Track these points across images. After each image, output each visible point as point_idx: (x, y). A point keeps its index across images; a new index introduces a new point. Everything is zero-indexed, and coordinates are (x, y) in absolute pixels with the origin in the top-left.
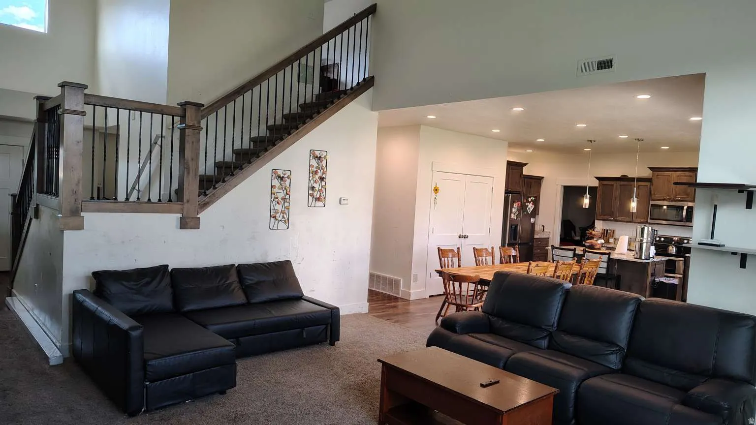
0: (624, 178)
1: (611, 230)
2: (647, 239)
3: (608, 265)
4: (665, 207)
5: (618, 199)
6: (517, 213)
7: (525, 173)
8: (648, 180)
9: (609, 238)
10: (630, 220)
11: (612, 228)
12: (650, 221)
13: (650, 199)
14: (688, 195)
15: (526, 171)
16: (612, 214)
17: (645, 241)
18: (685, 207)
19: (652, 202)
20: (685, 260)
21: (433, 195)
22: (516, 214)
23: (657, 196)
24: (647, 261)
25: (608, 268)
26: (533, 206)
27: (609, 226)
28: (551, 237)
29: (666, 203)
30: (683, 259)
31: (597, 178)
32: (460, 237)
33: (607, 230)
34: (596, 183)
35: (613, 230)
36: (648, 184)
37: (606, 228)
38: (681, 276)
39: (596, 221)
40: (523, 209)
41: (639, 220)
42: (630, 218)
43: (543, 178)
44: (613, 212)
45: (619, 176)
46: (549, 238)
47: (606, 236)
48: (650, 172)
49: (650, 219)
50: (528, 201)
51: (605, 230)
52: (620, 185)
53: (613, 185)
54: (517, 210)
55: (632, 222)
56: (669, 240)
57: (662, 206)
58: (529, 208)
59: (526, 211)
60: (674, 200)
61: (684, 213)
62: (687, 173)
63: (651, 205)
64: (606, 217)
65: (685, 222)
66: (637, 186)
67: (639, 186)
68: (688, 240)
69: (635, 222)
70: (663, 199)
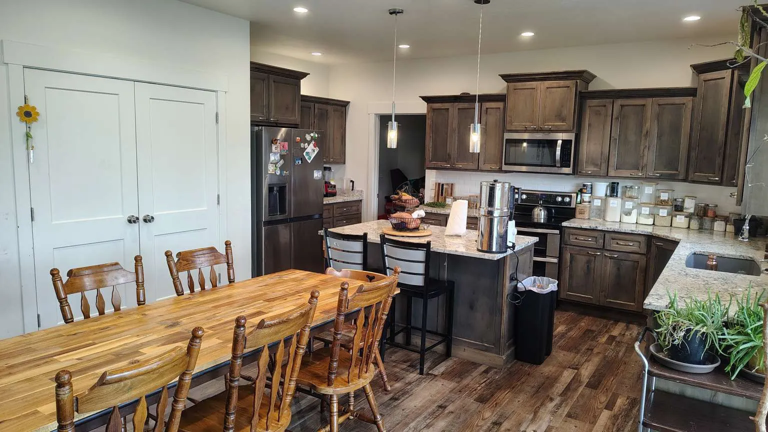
0: (464, 97)
1: (447, 184)
2: (501, 209)
3: (427, 268)
5: (457, 132)
6: (282, 162)
7: (304, 92)
8: (500, 98)
9: (445, 198)
11: (450, 181)
12: (505, 168)
13: (504, 130)
14: (563, 120)
15: (307, 88)
16: (447, 158)
17: (496, 214)
18: (560, 142)
19: (508, 136)
20: (561, 233)
21: (20, 128)
22: (279, 165)
23: (516, 125)
24: (501, 256)
25: (426, 274)
26: (317, 150)
27: (446, 178)
28: (364, 198)
29: (526, 136)
30: (557, 232)
31: (424, 98)
32: (130, 222)
33: (443, 185)
34: (421, 108)
35: (452, 184)
36: (500, 105)
37: (442, 181)
38: (555, 260)
39: (427, 171)
40: (293, 155)
41: (488, 167)
42: (474, 164)
43: (348, 103)
44: (449, 155)
46: (361, 200)
47: (442, 195)
48: (504, 84)
49: (505, 164)
50: (305, 141)
51: (439, 184)
52: (459, 109)
54: (282, 157)
55: (478, 170)
56: (534, 199)
57: (521, 141)
58: (308, 153)
59: (303, 159)
60: (541, 130)
61: (558, 153)
62: (562, 83)
63: (506, 140)
64: (440, 164)
65: (562, 166)
66: (484, 108)
67: (487, 108)
68: (563, 197)
69: (482, 171)
70: (525, 129)
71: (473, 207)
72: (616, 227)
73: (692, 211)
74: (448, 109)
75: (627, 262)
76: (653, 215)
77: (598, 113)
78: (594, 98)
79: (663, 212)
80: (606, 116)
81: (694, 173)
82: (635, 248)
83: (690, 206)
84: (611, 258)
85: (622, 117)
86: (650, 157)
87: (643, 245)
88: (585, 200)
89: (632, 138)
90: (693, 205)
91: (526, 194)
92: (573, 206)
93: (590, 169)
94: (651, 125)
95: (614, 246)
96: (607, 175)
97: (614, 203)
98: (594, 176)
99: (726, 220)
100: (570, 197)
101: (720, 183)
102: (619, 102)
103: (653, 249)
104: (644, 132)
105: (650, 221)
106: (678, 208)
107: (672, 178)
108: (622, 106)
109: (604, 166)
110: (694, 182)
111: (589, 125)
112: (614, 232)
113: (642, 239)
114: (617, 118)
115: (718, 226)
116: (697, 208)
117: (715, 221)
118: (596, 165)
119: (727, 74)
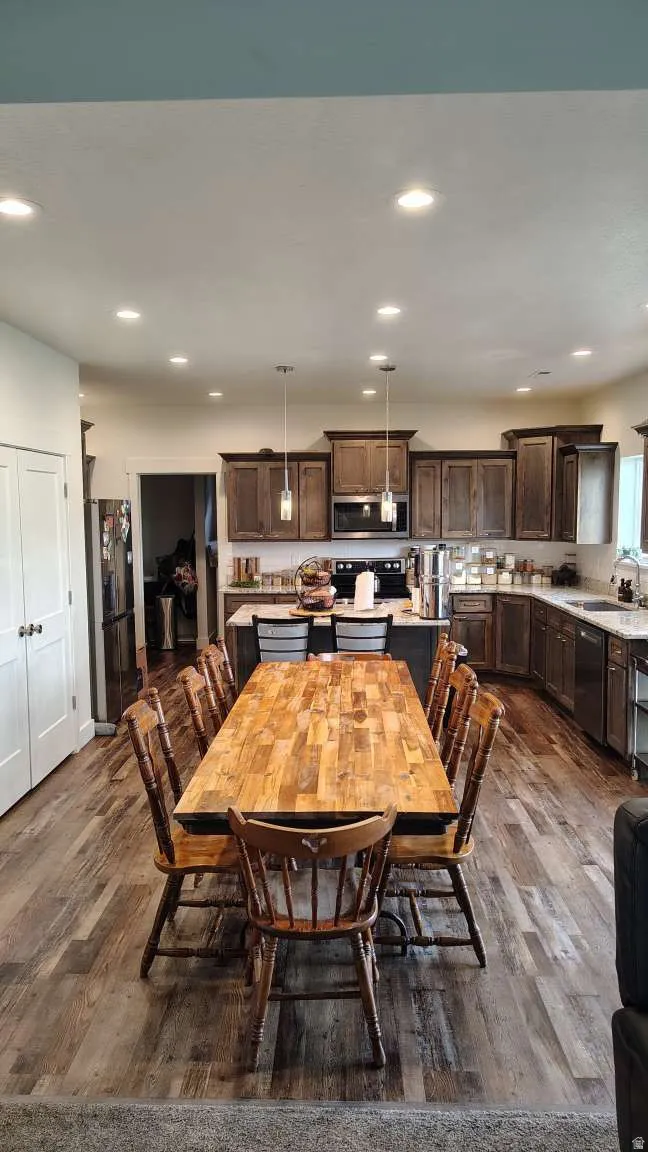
0: (267, 456)
3: (386, 643)
4: (366, 508)
5: (268, 496)
6: (110, 543)
9: (251, 576)
10: (294, 536)
11: (256, 555)
12: (334, 535)
13: (331, 493)
14: (396, 481)
16: (258, 527)
19: (336, 499)
22: (109, 549)
23: (346, 487)
26: (129, 525)
27: (251, 551)
29: (357, 499)
31: (225, 455)
32: (22, 635)
33: (247, 560)
35: (257, 558)
36: (322, 464)
41: (310, 535)
42: (293, 533)
43: (93, 458)
44: (262, 525)
45: (256, 450)
47: (247, 572)
48: (327, 442)
49: (334, 530)
50: (121, 514)
51: (239, 559)
53: (256, 469)
54: (110, 537)
55: (299, 539)
57: (360, 506)
58: (124, 531)
59: (121, 537)
60: (373, 493)
62: (392, 442)
63: (335, 504)
64: (246, 535)
65: (398, 530)
66: (302, 468)
67: (306, 468)
68: (392, 563)
69: (304, 540)
70: (356, 491)
71: (290, 582)
72: (462, 589)
73: (513, 567)
75: (475, 623)
76: (481, 575)
77: (427, 474)
78: (423, 459)
79: (490, 570)
80: (435, 477)
81: (521, 531)
82: (481, 608)
83: (510, 561)
84: (460, 620)
85: (451, 479)
86: (479, 516)
87: (489, 604)
89: (462, 500)
90: (513, 562)
91: (351, 563)
92: (403, 572)
93: (424, 532)
94: (477, 486)
95: (462, 608)
96: (440, 537)
98: (426, 539)
99: (541, 572)
100: (400, 562)
101: (549, 539)
102: (447, 463)
103: (499, 605)
104: (472, 492)
105: (479, 581)
106: (500, 566)
107: (499, 537)
108: (450, 467)
109: (437, 527)
110: (521, 539)
111: (420, 487)
112: (461, 594)
113: (488, 598)
114: (446, 480)
115: (536, 579)
116: (517, 564)
117: (533, 575)
118: (429, 527)
119: (548, 440)
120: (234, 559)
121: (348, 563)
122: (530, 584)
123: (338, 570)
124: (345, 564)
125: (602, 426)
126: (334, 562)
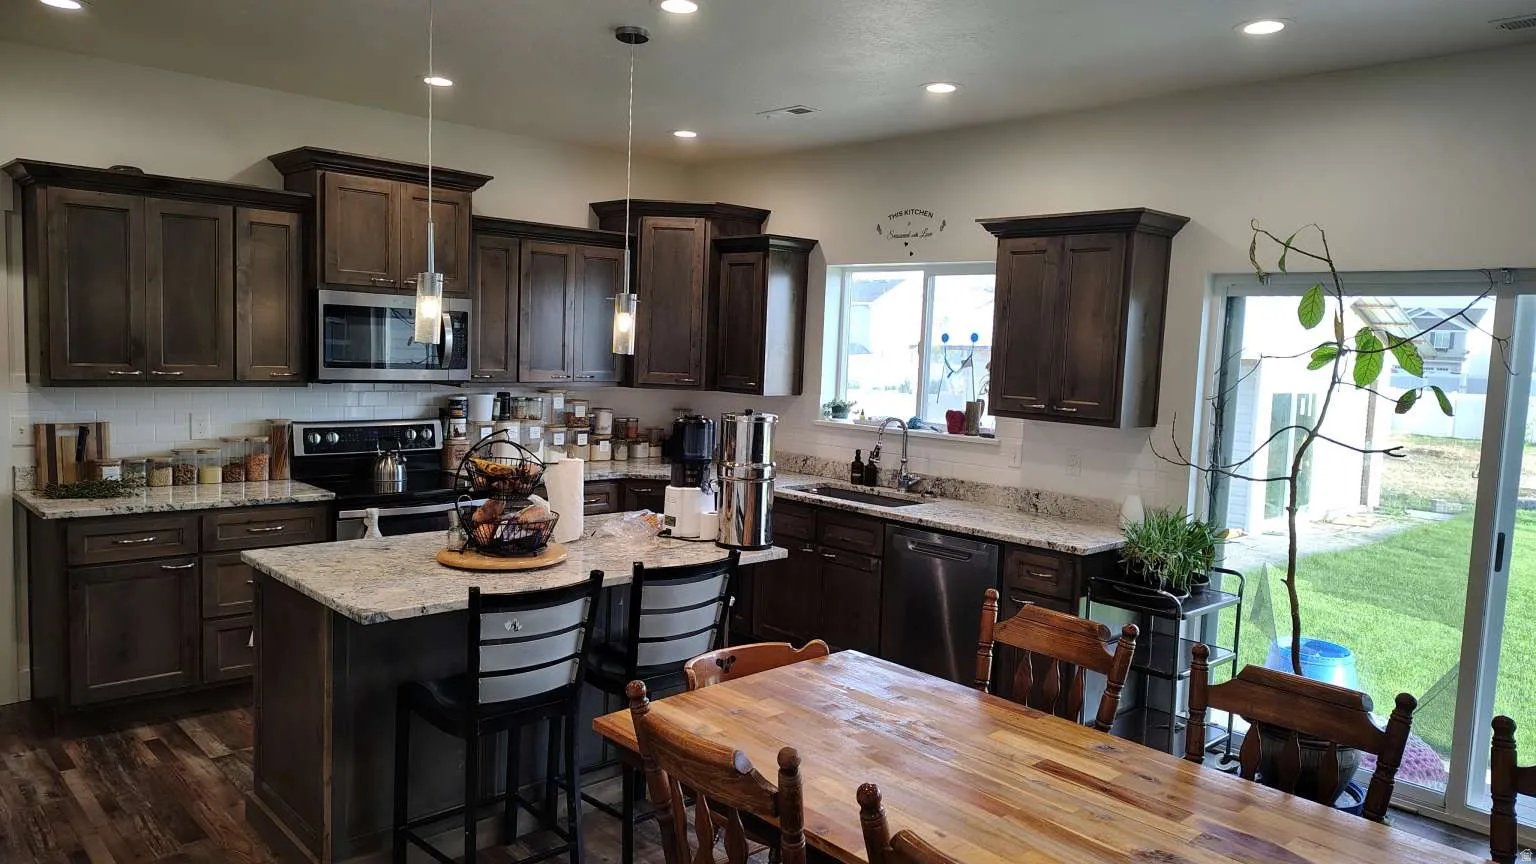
1: (77, 425)
8: (292, 202)
10: (223, 374)
11: (90, 417)
12: (325, 373)
14: (450, 271)
16: (131, 352)
19: (333, 297)
33: (56, 428)
35: (99, 426)
36: (288, 219)
41: (261, 372)
42: (220, 366)
44: (140, 347)
49: (327, 364)
51: (49, 428)
53: (125, 212)
55: (234, 380)
56: (356, 439)
60: (406, 290)
62: (444, 193)
63: (326, 307)
64: (103, 368)
66: (243, 222)
67: (252, 223)
68: (418, 429)
69: (244, 383)
70: (371, 284)
71: (191, 479)
73: (610, 431)
74: (127, 210)
76: (571, 445)
77: (497, 263)
78: (492, 232)
79: (583, 438)
80: (509, 269)
81: (648, 372)
83: (605, 421)
85: (535, 275)
88: (460, 431)
90: (610, 423)
91: (338, 431)
92: (439, 446)
93: (490, 370)
96: (518, 381)
97: (513, 430)
98: (496, 382)
99: (646, 437)
100: (431, 427)
101: (697, 387)
102: (529, 246)
108: (533, 253)
109: (512, 363)
110: (645, 385)
111: (484, 285)
114: (527, 275)
115: (641, 450)
116: (616, 425)
117: (638, 443)
118: (497, 362)
119: (697, 224)
120: (36, 428)
121: (329, 430)
122: (631, 457)
123: (308, 446)
124: (324, 432)
125: (767, 213)
126: (298, 431)
